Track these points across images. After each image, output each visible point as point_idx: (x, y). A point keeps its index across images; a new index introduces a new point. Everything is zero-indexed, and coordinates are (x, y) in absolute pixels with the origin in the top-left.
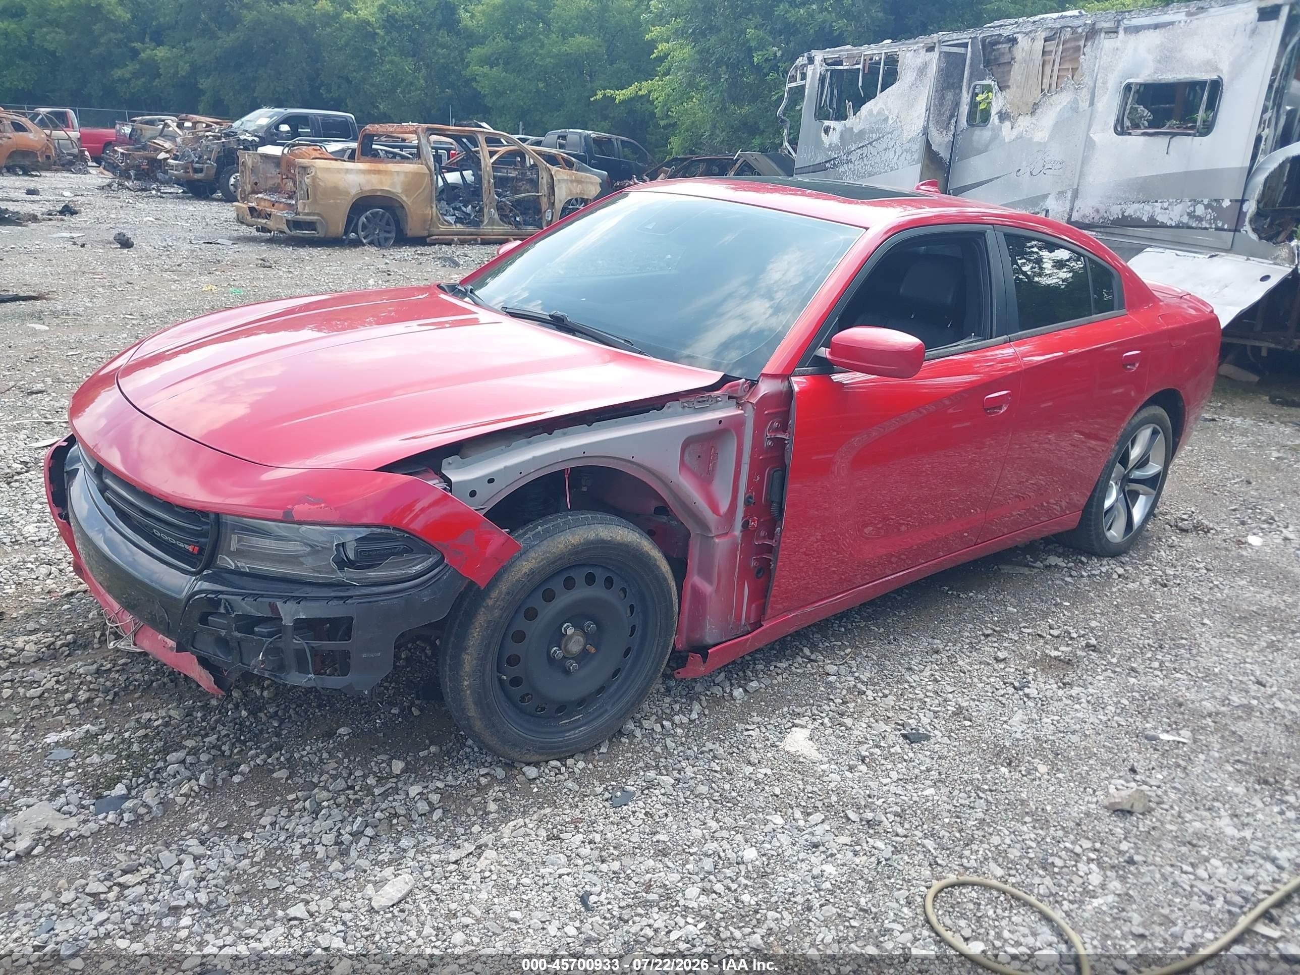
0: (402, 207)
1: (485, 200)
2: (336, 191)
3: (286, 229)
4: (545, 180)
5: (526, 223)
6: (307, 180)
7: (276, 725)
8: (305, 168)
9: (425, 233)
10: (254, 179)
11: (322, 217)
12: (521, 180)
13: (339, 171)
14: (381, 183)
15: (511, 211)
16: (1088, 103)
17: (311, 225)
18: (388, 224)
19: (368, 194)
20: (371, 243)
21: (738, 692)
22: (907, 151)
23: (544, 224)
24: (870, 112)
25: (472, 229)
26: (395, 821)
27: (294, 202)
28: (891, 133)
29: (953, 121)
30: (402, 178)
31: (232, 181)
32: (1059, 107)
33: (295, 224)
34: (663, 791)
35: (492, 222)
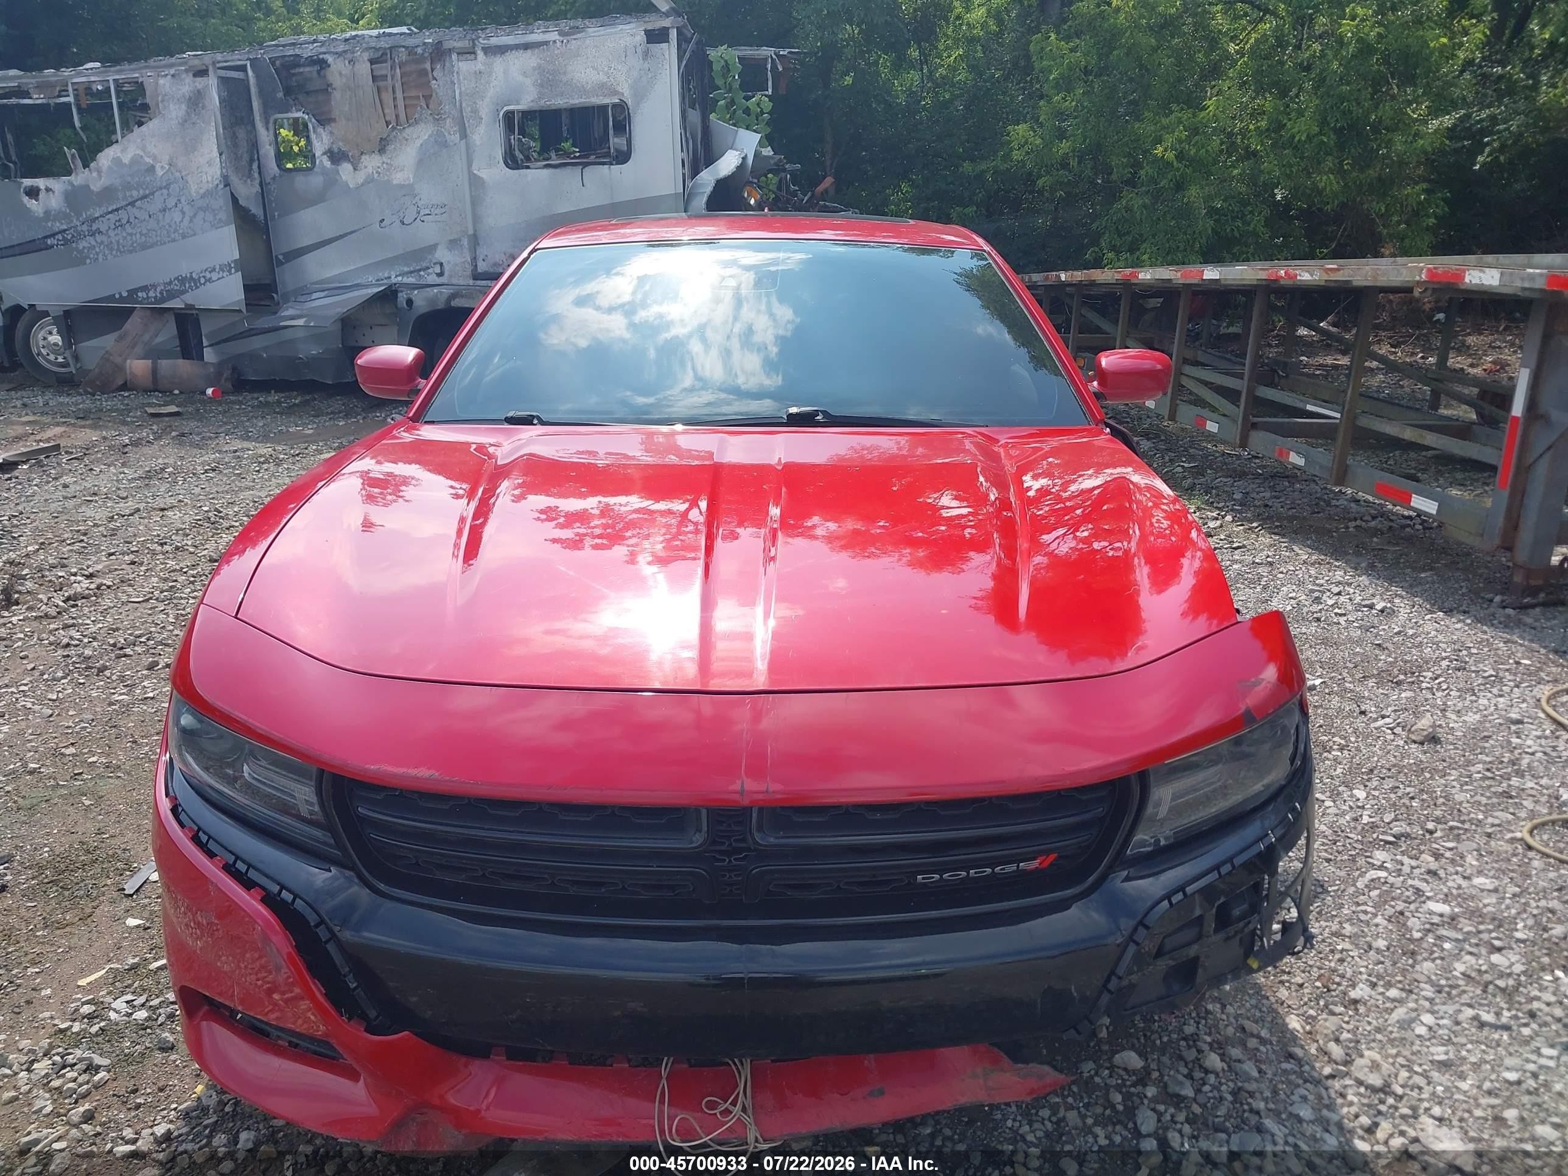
16: (458, 135)
22: (203, 209)
24: (117, 161)
28: (167, 187)
29: (255, 166)
32: (418, 143)
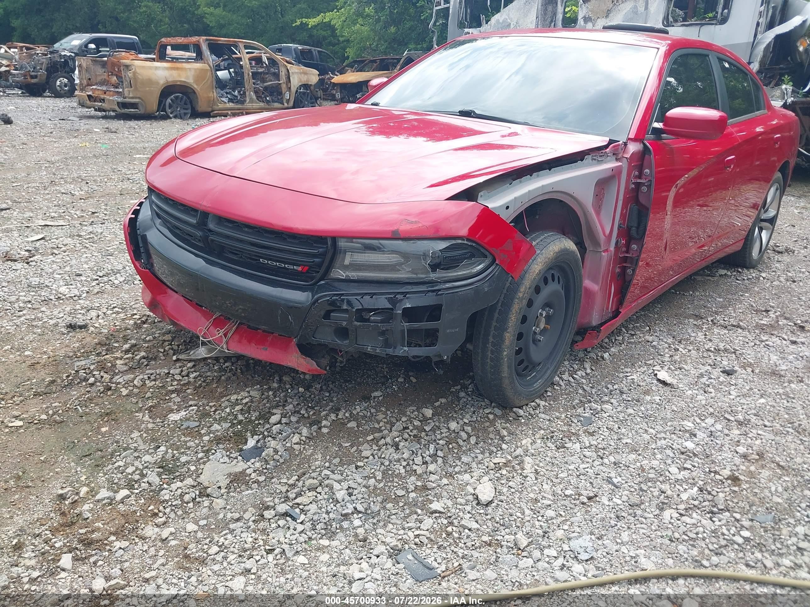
0: (194, 92)
1: (246, 86)
2: (150, 82)
3: (117, 108)
4: (283, 73)
5: (274, 101)
6: (130, 74)
7: (328, 395)
8: (127, 67)
9: (210, 109)
10: (88, 76)
11: (142, 100)
12: (267, 73)
13: (150, 68)
14: (179, 75)
15: (263, 93)
16: (644, 8)
17: (134, 105)
18: (185, 104)
19: (171, 84)
20: (175, 117)
21: (606, 355)
23: (285, 101)
24: (498, 21)
25: (239, 106)
26: (451, 446)
27: (121, 90)
29: (553, 25)
30: (193, 72)
31: (58, 83)
32: (625, 11)
33: (124, 105)
34: (608, 414)
35: (252, 101)
